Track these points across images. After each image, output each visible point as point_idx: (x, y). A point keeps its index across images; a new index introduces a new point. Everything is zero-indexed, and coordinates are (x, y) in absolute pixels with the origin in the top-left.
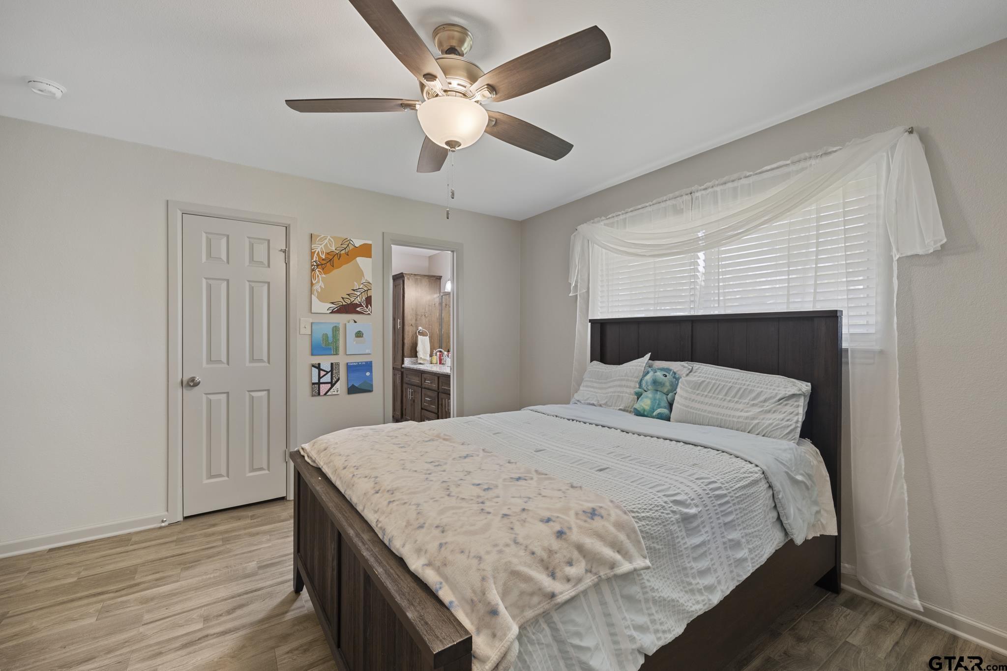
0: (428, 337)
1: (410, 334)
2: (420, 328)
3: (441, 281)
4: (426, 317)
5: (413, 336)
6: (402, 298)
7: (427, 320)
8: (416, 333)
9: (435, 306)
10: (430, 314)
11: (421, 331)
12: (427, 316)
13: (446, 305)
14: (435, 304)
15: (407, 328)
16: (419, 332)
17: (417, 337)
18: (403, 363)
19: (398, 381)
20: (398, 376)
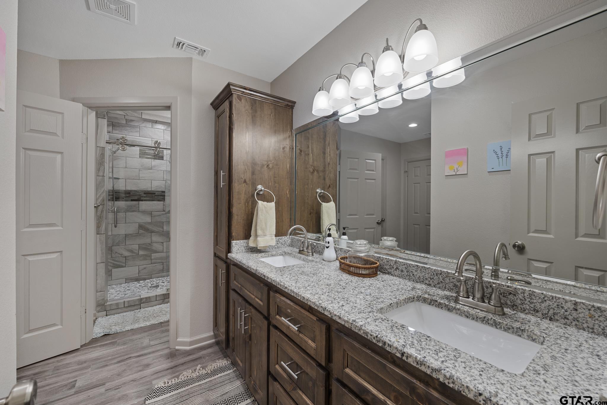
0: (273, 204)
1: (243, 197)
2: (260, 187)
3: (294, 110)
4: (269, 168)
5: (247, 201)
6: (228, 142)
7: (271, 173)
8: (253, 196)
9: (284, 151)
10: (277, 165)
11: (261, 193)
12: (271, 166)
13: (301, 151)
14: (283, 148)
15: (236, 186)
16: (258, 194)
17: (254, 204)
18: (229, 250)
19: (222, 281)
20: (222, 271)
